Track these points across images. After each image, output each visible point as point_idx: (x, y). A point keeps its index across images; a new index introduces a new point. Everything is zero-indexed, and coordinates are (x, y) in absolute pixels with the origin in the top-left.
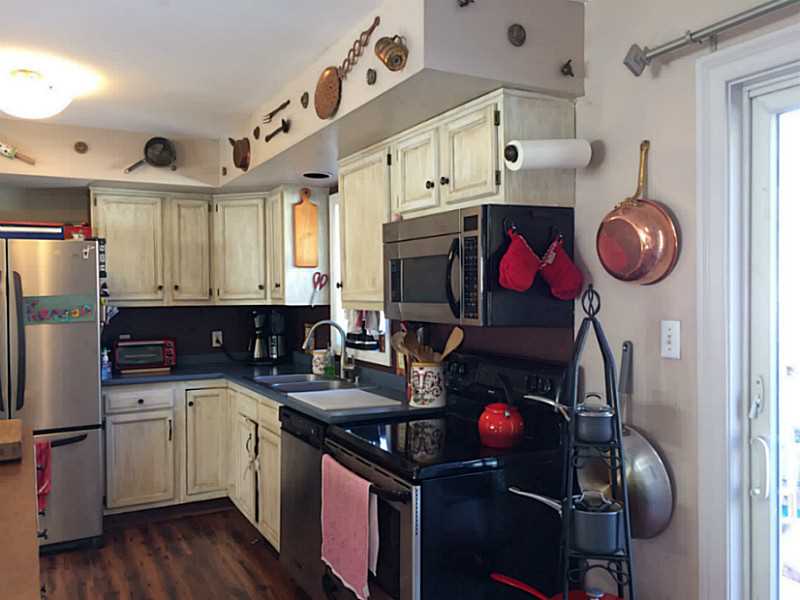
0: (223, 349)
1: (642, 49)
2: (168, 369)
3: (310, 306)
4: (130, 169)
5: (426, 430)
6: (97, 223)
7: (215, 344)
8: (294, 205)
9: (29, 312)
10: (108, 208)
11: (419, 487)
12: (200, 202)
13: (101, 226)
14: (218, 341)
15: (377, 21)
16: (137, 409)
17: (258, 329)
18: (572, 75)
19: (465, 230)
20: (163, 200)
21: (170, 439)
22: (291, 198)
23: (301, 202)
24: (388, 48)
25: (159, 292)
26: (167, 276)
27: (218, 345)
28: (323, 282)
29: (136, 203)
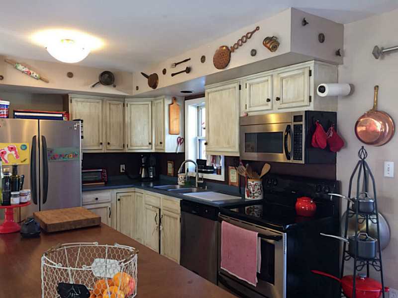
0: (126, 173)
1: (380, 48)
2: (104, 183)
3: (176, 153)
4: (93, 86)
5: (255, 210)
6: (72, 112)
7: (121, 171)
8: (169, 105)
9: (49, 155)
10: (77, 104)
11: (286, 234)
12: (119, 102)
13: (74, 113)
14: (123, 170)
15: (258, 28)
16: (95, 202)
17: (143, 164)
18: (340, 55)
19: (294, 121)
20: (103, 100)
21: (110, 217)
22: (168, 102)
23: (172, 104)
24: (271, 42)
25: (101, 146)
26: (104, 139)
27: (124, 171)
28: (182, 142)
29: (90, 102)
